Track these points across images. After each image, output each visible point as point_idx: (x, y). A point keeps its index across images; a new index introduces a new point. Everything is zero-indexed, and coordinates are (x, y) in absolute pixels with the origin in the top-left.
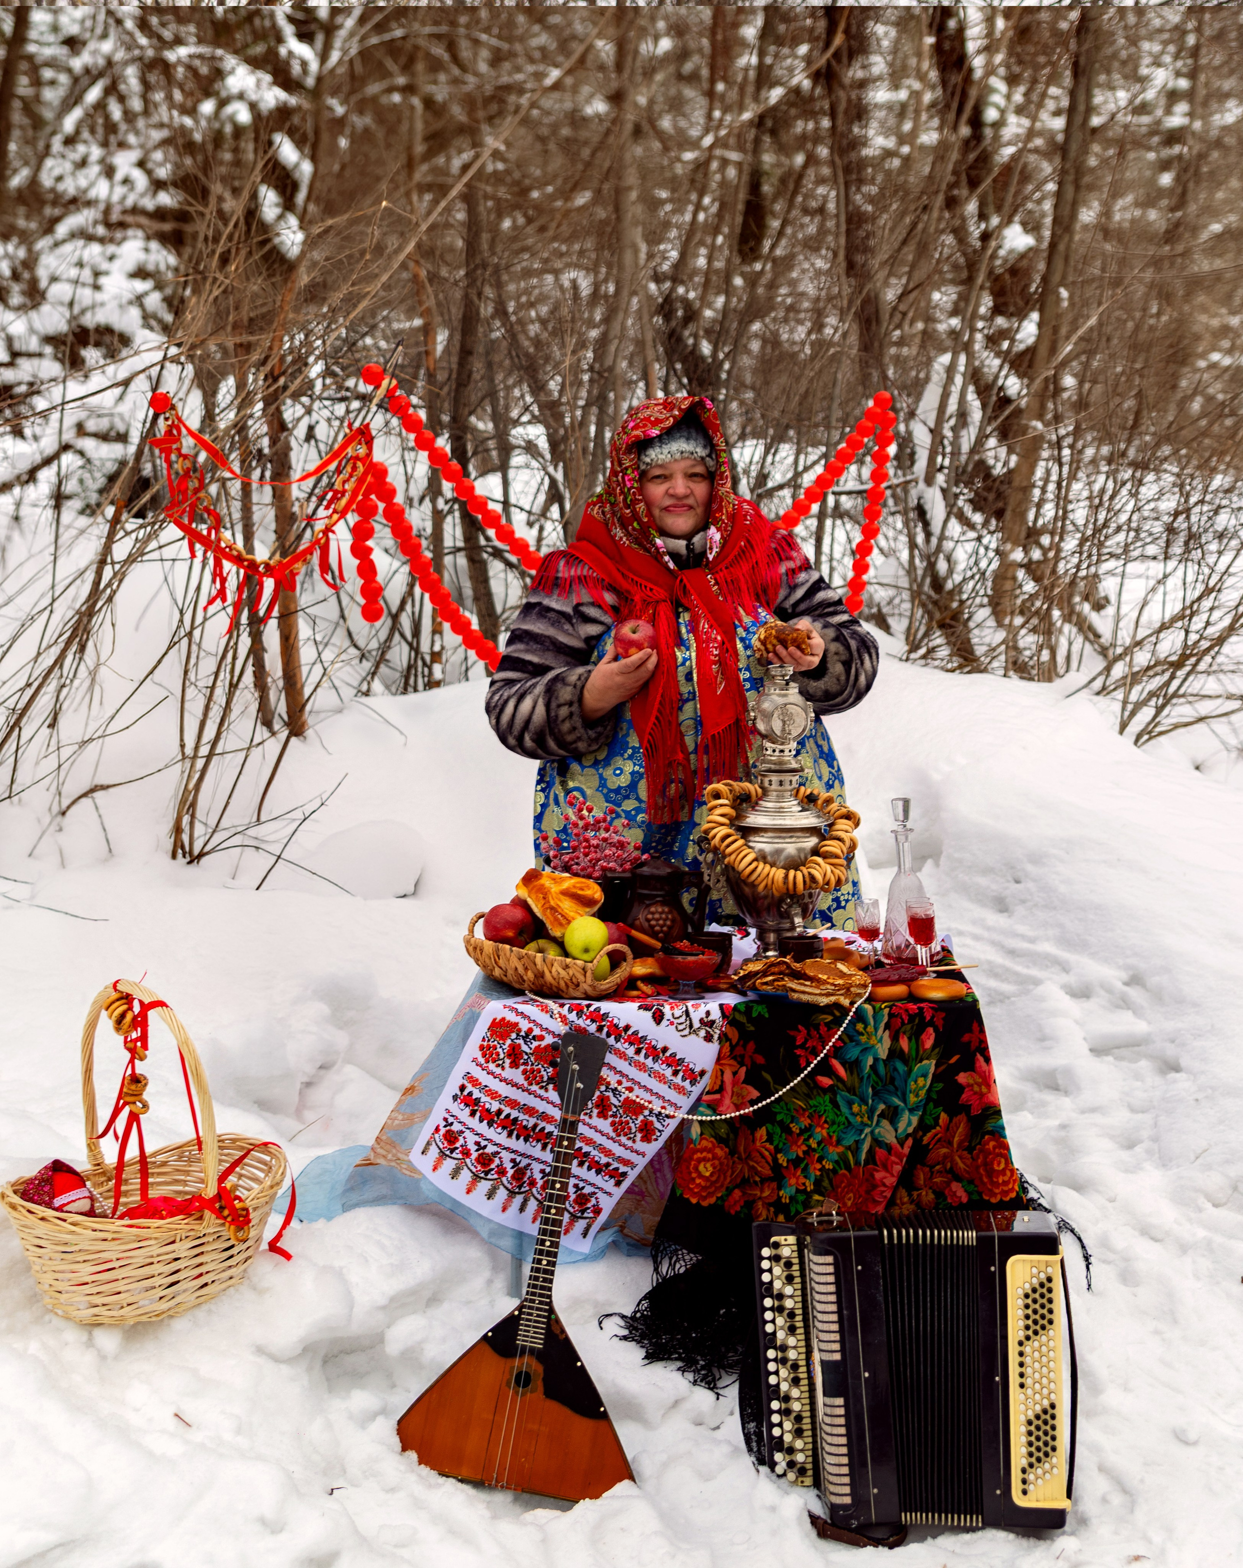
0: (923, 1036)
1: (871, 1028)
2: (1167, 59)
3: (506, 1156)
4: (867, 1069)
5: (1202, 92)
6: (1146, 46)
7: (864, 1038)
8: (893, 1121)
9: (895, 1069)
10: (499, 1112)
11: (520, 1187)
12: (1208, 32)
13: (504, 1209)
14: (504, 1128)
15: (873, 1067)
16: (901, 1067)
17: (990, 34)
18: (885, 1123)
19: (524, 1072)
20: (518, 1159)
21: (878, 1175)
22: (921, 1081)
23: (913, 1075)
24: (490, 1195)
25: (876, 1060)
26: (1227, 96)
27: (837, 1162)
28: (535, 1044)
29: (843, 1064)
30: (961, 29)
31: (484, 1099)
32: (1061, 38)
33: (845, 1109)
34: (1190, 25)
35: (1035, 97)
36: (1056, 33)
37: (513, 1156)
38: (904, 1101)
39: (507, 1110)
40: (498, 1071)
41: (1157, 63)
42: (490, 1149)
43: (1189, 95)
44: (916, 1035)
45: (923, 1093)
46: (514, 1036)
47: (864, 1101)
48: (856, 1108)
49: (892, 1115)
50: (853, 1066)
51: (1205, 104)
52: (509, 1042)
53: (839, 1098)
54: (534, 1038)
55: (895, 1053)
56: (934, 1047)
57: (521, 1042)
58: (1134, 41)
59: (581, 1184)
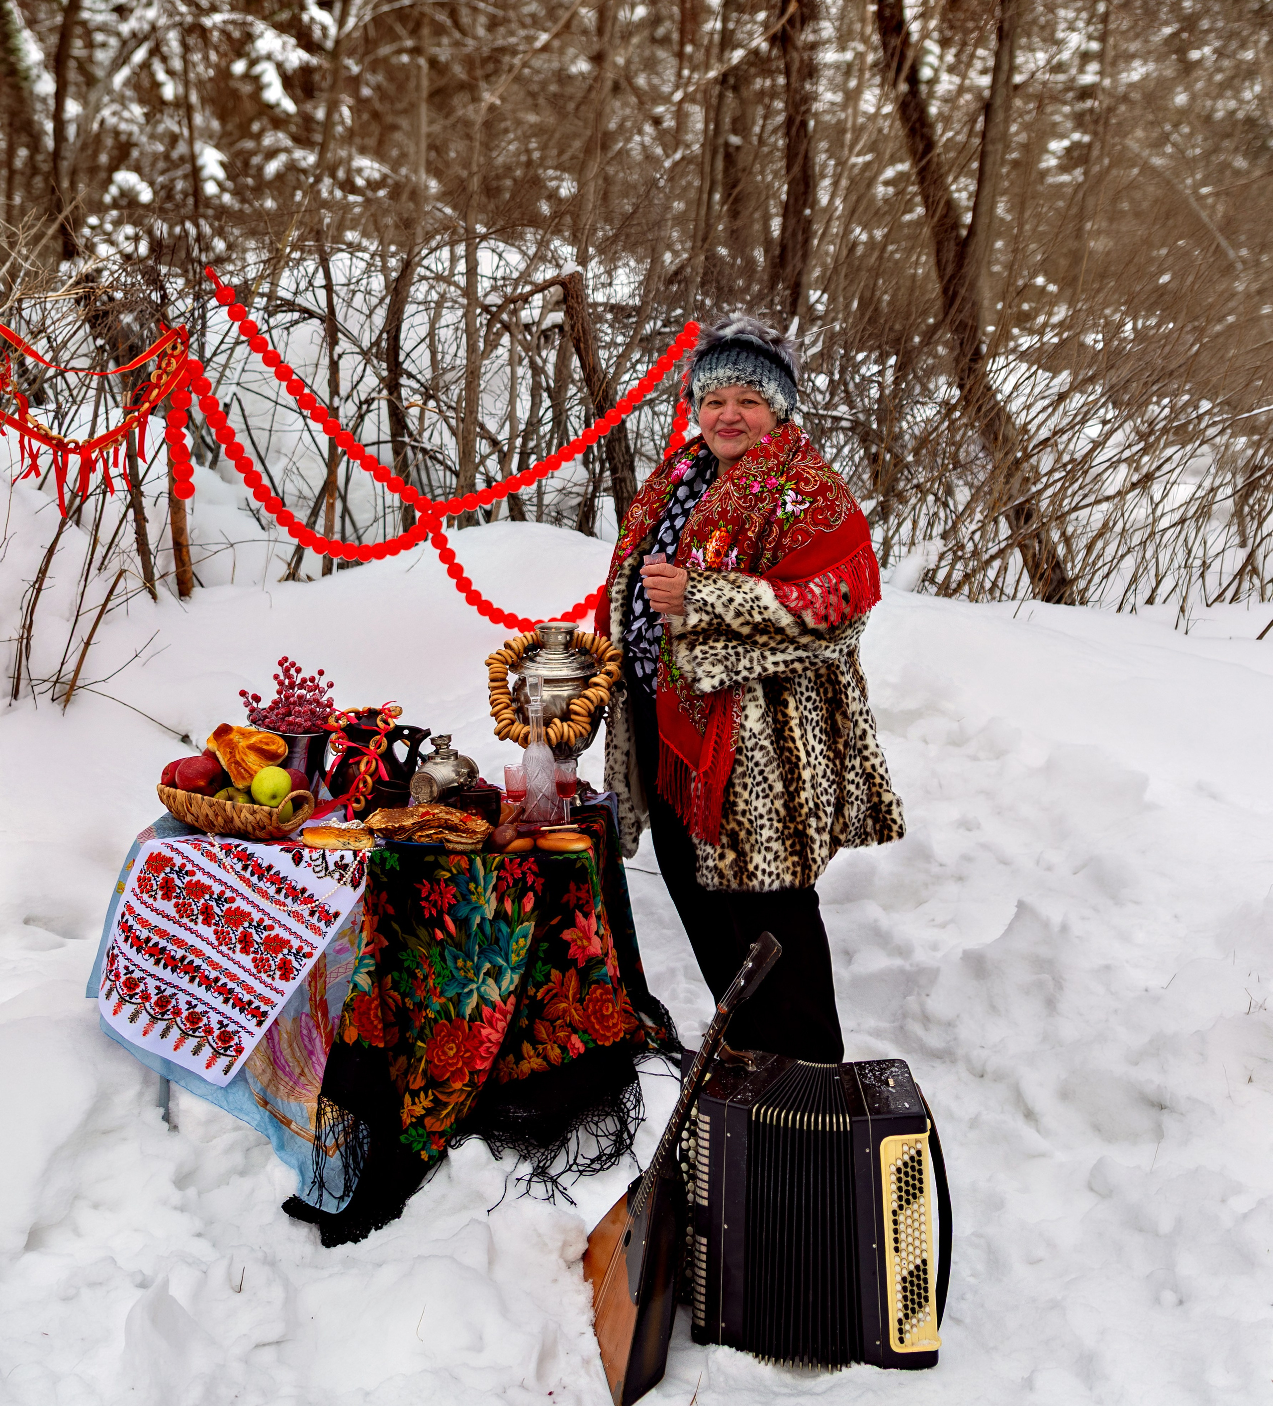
0: (525, 900)
1: (481, 889)
3: (151, 983)
4: (475, 927)
7: (474, 898)
8: (497, 981)
9: (500, 930)
10: (148, 939)
11: (163, 1014)
13: (145, 1033)
14: (151, 955)
15: (480, 926)
16: (505, 929)
18: (490, 981)
19: (176, 905)
20: (163, 987)
21: (484, 1032)
22: (522, 942)
23: (515, 936)
24: (133, 1018)
25: (483, 919)
27: (438, 1012)
28: (187, 879)
29: (454, 921)
31: (136, 926)
33: (450, 964)
37: (158, 983)
38: (507, 960)
39: (155, 939)
40: (150, 901)
42: (137, 974)
44: (519, 899)
45: (523, 952)
46: (168, 870)
47: (469, 956)
48: (460, 963)
49: (496, 974)
50: (463, 923)
52: (162, 875)
53: (446, 953)
54: (187, 873)
55: (500, 915)
56: (533, 910)
57: (175, 876)
59: (226, 1022)
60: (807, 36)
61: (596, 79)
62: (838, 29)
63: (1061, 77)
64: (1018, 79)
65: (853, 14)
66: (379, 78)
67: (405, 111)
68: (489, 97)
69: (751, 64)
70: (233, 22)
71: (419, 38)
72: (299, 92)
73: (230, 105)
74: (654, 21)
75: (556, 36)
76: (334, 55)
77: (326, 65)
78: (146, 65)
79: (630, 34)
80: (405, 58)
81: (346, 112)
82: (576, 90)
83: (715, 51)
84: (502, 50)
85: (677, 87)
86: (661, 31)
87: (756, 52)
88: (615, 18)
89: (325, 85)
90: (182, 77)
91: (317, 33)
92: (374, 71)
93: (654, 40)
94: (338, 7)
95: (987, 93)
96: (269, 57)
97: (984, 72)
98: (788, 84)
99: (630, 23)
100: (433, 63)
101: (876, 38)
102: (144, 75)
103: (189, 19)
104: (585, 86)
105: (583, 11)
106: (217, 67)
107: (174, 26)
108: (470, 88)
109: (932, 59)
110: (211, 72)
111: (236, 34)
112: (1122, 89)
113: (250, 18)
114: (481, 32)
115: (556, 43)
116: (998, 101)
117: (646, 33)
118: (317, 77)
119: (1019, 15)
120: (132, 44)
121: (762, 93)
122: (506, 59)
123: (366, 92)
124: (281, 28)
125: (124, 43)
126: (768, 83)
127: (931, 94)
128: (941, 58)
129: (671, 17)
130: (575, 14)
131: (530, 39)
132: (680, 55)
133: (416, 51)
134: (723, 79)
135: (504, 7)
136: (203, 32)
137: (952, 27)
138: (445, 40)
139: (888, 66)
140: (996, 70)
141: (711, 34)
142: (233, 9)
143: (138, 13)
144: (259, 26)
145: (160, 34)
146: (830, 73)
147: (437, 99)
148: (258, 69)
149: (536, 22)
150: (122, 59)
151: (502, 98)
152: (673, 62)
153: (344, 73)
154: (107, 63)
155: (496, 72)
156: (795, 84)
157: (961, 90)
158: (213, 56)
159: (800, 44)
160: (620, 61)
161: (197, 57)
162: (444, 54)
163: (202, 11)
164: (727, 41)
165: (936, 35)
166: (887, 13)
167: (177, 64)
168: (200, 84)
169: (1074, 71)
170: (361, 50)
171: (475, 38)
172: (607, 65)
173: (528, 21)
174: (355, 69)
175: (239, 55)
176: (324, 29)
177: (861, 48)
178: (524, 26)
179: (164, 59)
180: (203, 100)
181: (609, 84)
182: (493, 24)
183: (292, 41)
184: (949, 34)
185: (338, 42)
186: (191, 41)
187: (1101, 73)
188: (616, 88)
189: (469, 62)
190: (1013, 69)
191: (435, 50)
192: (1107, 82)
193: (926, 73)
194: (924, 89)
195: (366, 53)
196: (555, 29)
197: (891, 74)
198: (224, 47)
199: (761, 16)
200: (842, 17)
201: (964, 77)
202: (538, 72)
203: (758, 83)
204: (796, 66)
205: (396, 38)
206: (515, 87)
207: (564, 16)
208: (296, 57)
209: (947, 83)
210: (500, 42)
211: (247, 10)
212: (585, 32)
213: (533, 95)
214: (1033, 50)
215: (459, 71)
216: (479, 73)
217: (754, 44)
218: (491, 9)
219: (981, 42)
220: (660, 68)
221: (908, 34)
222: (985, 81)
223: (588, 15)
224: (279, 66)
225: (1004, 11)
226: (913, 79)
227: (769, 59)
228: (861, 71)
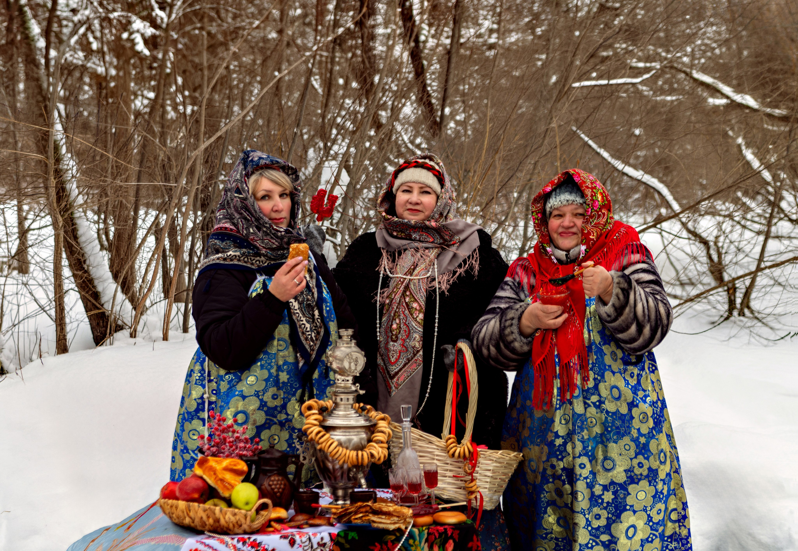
2: (489, 17)
5: (502, 30)
6: (481, 12)
12: (504, 7)
17: (422, 7)
26: (512, 31)
30: (411, 6)
32: (449, 9)
34: (498, 4)
35: (439, 31)
36: (447, 7)
41: (485, 19)
43: (498, 31)
51: (504, 34)
58: (476, 10)
60: (371, 22)
61: (279, 41)
62: (384, 19)
63: (481, 40)
64: (462, 40)
65: (391, 13)
66: (186, 40)
67: (197, 55)
68: (233, 49)
69: (347, 34)
70: (122, 16)
71: (203, 23)
72: (151, 46)
73: (121, 52)
74: (305, 15)
75: (262, 22)
76: (166, 30)
77: (163, 34)
78: (85, 35)
79: (294, 21)
80: (197, 32)
81: (171, 55)
82: (271, 45)
83: (331, 28)
84: (239, 28)
85: (315, 44)
86: (307, 20)
87: (349, 29)
88: (288, 14)
89: (162, 43)
90: (101, 40)
91: (159, 21)
92: (183, 37)
93: (304, 24)
94: (168, 9)
95: (449, 47)
96: (138, 31)
97: (447, 38)
98: (363, 43)
99: (294, 17)
100: (209, 33)
101: (400, 23)
102: (84, 39)
103: (103, 15)
104: (275, 43)
105: (274, 11)
106: (115, 35)
107: (97, 17)
108: (225, 45)
109: (425, 32)
110: (113, 38)
111: (124, 21)
112: (507, 45)
113: (130, 14)
114: (230, 20)
115: (262, 25)
116: (454, 50)
117: (301, 21)
118: (159, 40)
119: (463, 13)
120: (79, 25)
121: (351, 47)
122: (241, 32)
123: (180, 46)
124: (143, 19)
125: (75, 25)
126: (354, 42)
127: (425, 47)
128: (429, 31)
129: (312, 14)
130: (270, 13)
131: (251, 23)
132: (316, 30)
133: (201, 29)
134: (335, 41)
135: (240, 10)
136: (110, 20)
137: (433, 18)
138: (214, 24)
139: (406, 35)
140: (453, 37)
141: (329, 21)
142: (123, 10)
143: (81, 12)
144: (134, 18)
145: (91, 21)
146: (380, 38)
147: (211, 49)
148: (133, 36)
149: (253, 16)
150: (74, 32)
151: (239, 49)
152: (313, 33)
153: (170, 38)
154: (68, 34)
155: (236, 38)
156: (365, 43)
157: (438, 45)
158: (114, 31)
159: (368, 25)
160: (290, 33)
161: (107, 31)
162: (214, 30)
163: (109, 11)
164: (336, 24)
165: (426, 22)
166: (406, 12)
167: (98, 34)
168: (108, 43)
169: (486, 37)
170: (178, 28)
171: (227, 23)
172: (284, 35)
173: (250, 15)
174: (175, 36)
175: (125, 30)
176: (162, 19)
177: (394, 27)
178: (248, 18)
179: (93, 32)
180: (110, 50)
181: (285, 43)
182: (235, 17)
183: (148, 24)
184: (432, 21)
185: (168, 25)
186: (104, 24)
187: (498, 38)
188: (288, 45)
189: (225, 33)
190: (460, 36)
191: (210, 28)
192: (501, 42)
193: (422, 38)
194: (421, 45)
195: (180, 29)
196: (262, 19)
197: (407, 39)
198: (119, 27)
199: (351, 13)
200: (386, 13)
201: (439, 40)
202: (254, 37)
203: (350, 43)
204: (366, 35)
205: (193, 23)
206: (245, 44)
207: (266, 13)
208: (150, 31)
209: (431, 42)
210: (238, 25)
211: (129, 11)
212: (275, 20)
213: (252, 48)
214: (468, 28)
215: (220, 37)
216: (229, 38)
217: (348, 25)
218: (234, 10)
219: (446, 25)
220: (307, 36)
221: (415, 21)
222: (448, 41)
223: (276, 13)
224: (143, 35)
225: (456, 11)
226: (417, 41)
227: (354, 32)
228: (394, 37)
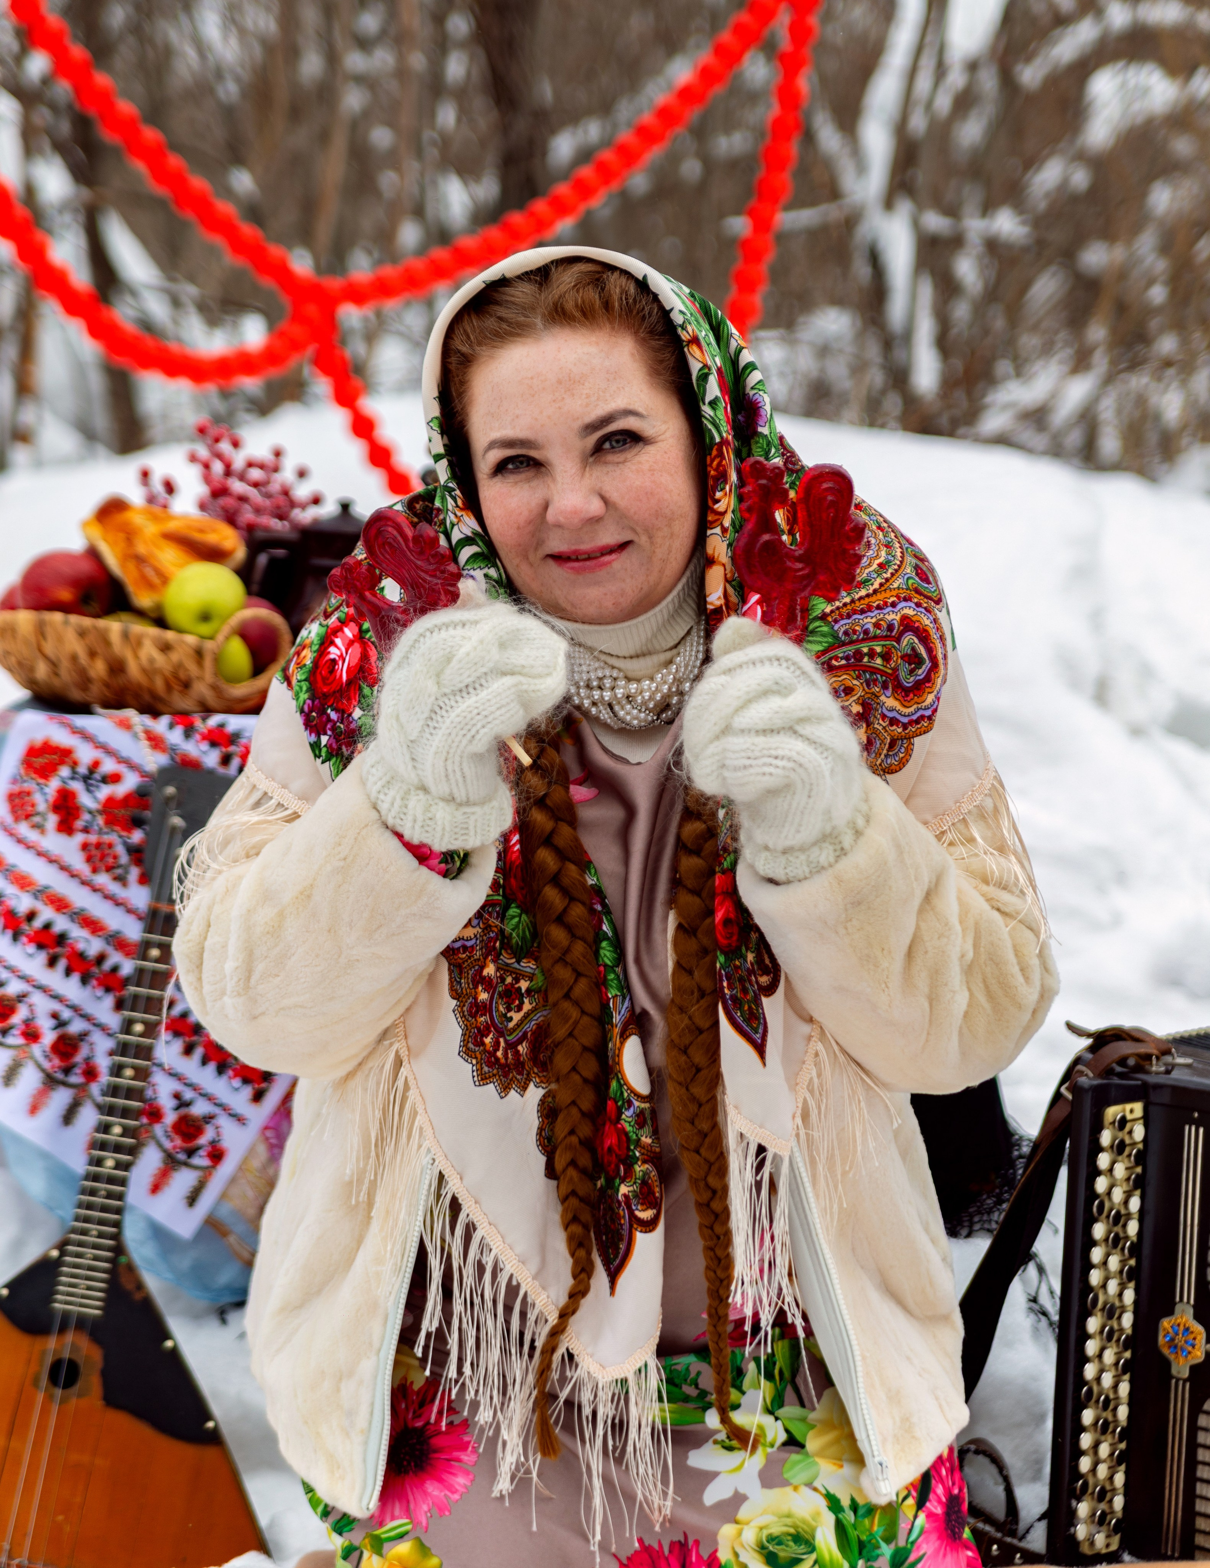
3: (42, 1005)
10: (33, 915)
11: (67, 1073)
13: (34, 1109)
14: (40, 948)
19: (85, 847)
20: (66, 1016)
24: (9, 1077)
28: (105, 792)
31: (9, 891)
37: (56, 1007)
39: (46, 913)
40: (34, 836)
42: (12, 987)
46: (65, 772)
52: (55, 784)
54: (103, 779)
57: (79, 785)
59: (188, 1095)
